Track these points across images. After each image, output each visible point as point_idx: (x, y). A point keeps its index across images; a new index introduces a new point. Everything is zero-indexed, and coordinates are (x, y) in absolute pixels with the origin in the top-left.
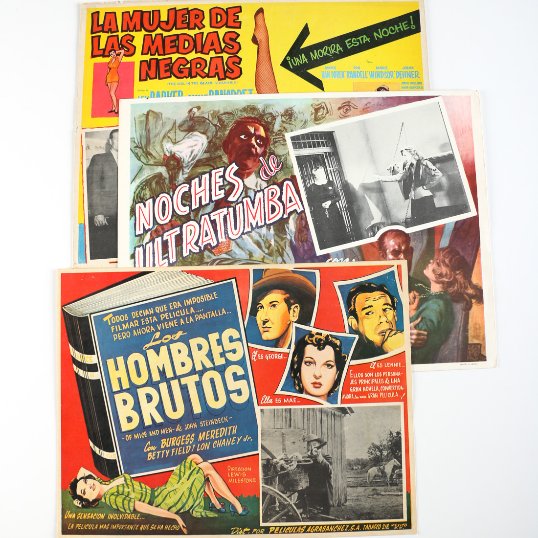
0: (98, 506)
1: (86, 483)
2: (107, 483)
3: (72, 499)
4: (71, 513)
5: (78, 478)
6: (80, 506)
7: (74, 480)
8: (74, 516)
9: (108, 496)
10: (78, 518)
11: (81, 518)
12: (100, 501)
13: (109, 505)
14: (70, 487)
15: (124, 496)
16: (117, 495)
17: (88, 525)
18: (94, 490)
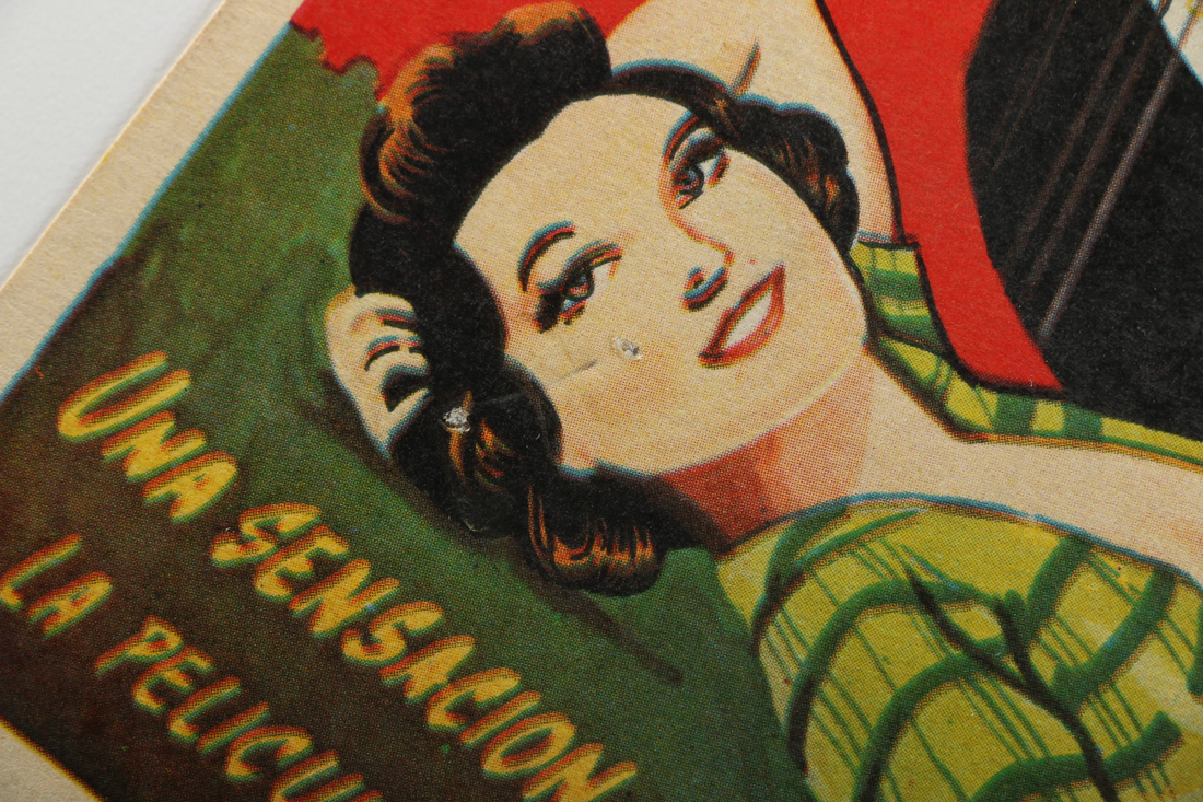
0: (610, 605)
1: (686, 182)
2: (964, 400)
3: (339, 247)
4: (182, 416)
5: (626, 48)
6: (383, 422)
7: (553, 36)
8: (194, 494)
9: (846, 578)
10: (226, 553)
11: (269, 586)
12: (685, 559)
13: (781, 699)
14: (437, 76)
15: (1063, 744)
16: (983, 660)
17: (297, 744)
18: (714, 355)
